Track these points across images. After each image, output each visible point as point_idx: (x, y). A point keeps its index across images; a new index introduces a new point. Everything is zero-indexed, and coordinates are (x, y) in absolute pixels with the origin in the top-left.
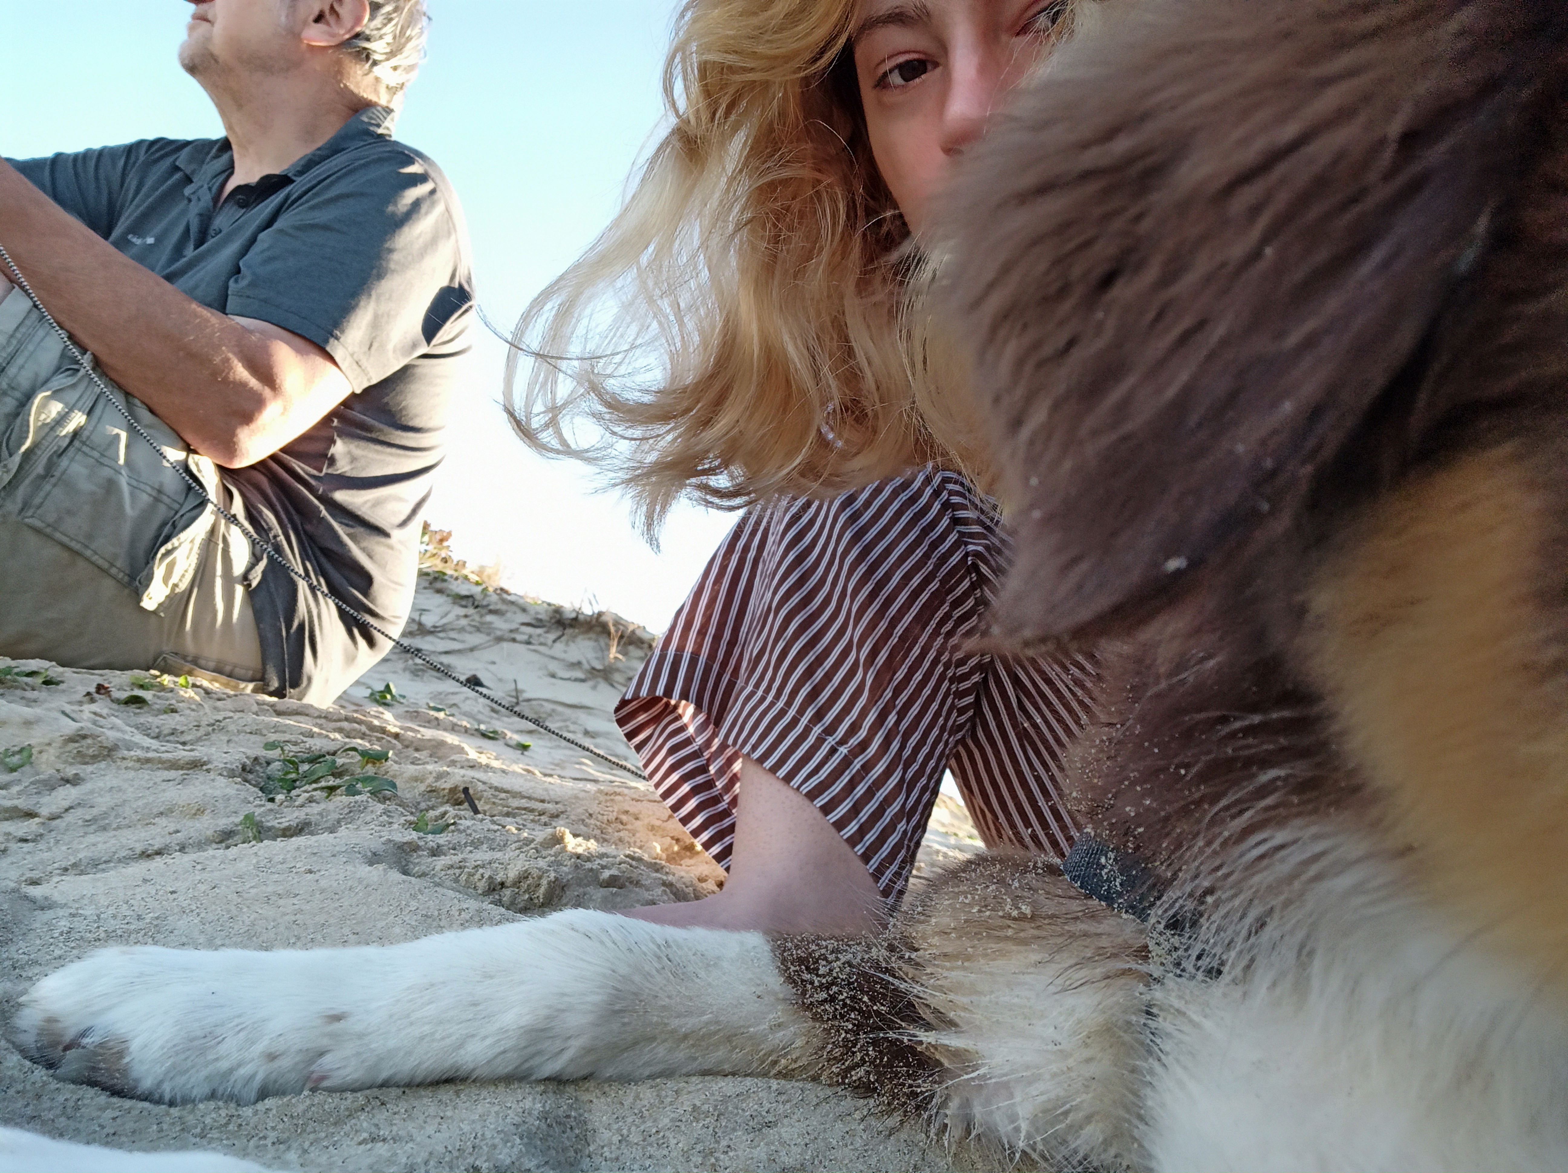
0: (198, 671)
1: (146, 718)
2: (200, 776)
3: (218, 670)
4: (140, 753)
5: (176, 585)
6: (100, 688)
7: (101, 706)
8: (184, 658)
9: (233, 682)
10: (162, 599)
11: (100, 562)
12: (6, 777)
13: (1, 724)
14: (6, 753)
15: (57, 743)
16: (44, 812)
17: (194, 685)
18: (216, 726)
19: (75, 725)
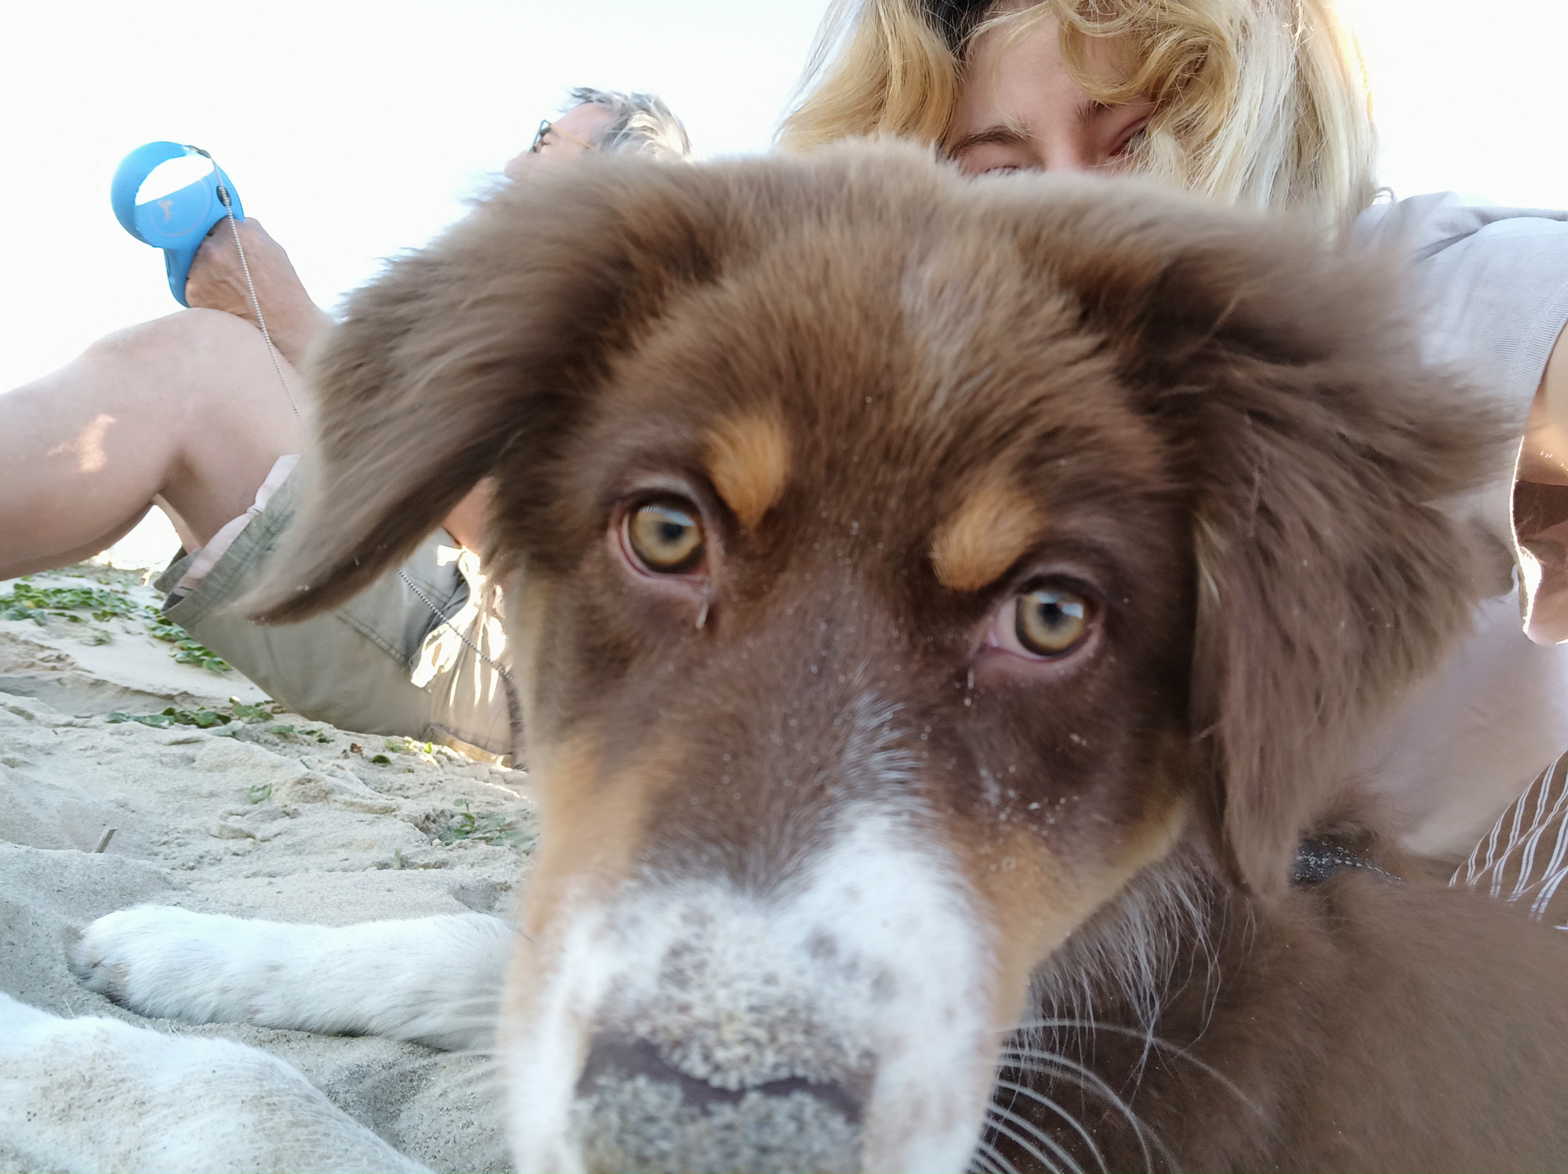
0: (458, 743)
1: (386, 775)
2: (388, 820)
3: (475, 743)
4: (347, 797)
5: (442, 667)
6: (353, 747)
7: (352, 762)
8: (448, 730)
9: (486, 753)
10: (430, 678)
11: (383, 644)
12: (248, 807)
13: (254, 766)
14: (253, 789)
15: (289, 784)
16: (259, 835)
17: (439, 752)
18: (437, 786)
19: (305, 770)
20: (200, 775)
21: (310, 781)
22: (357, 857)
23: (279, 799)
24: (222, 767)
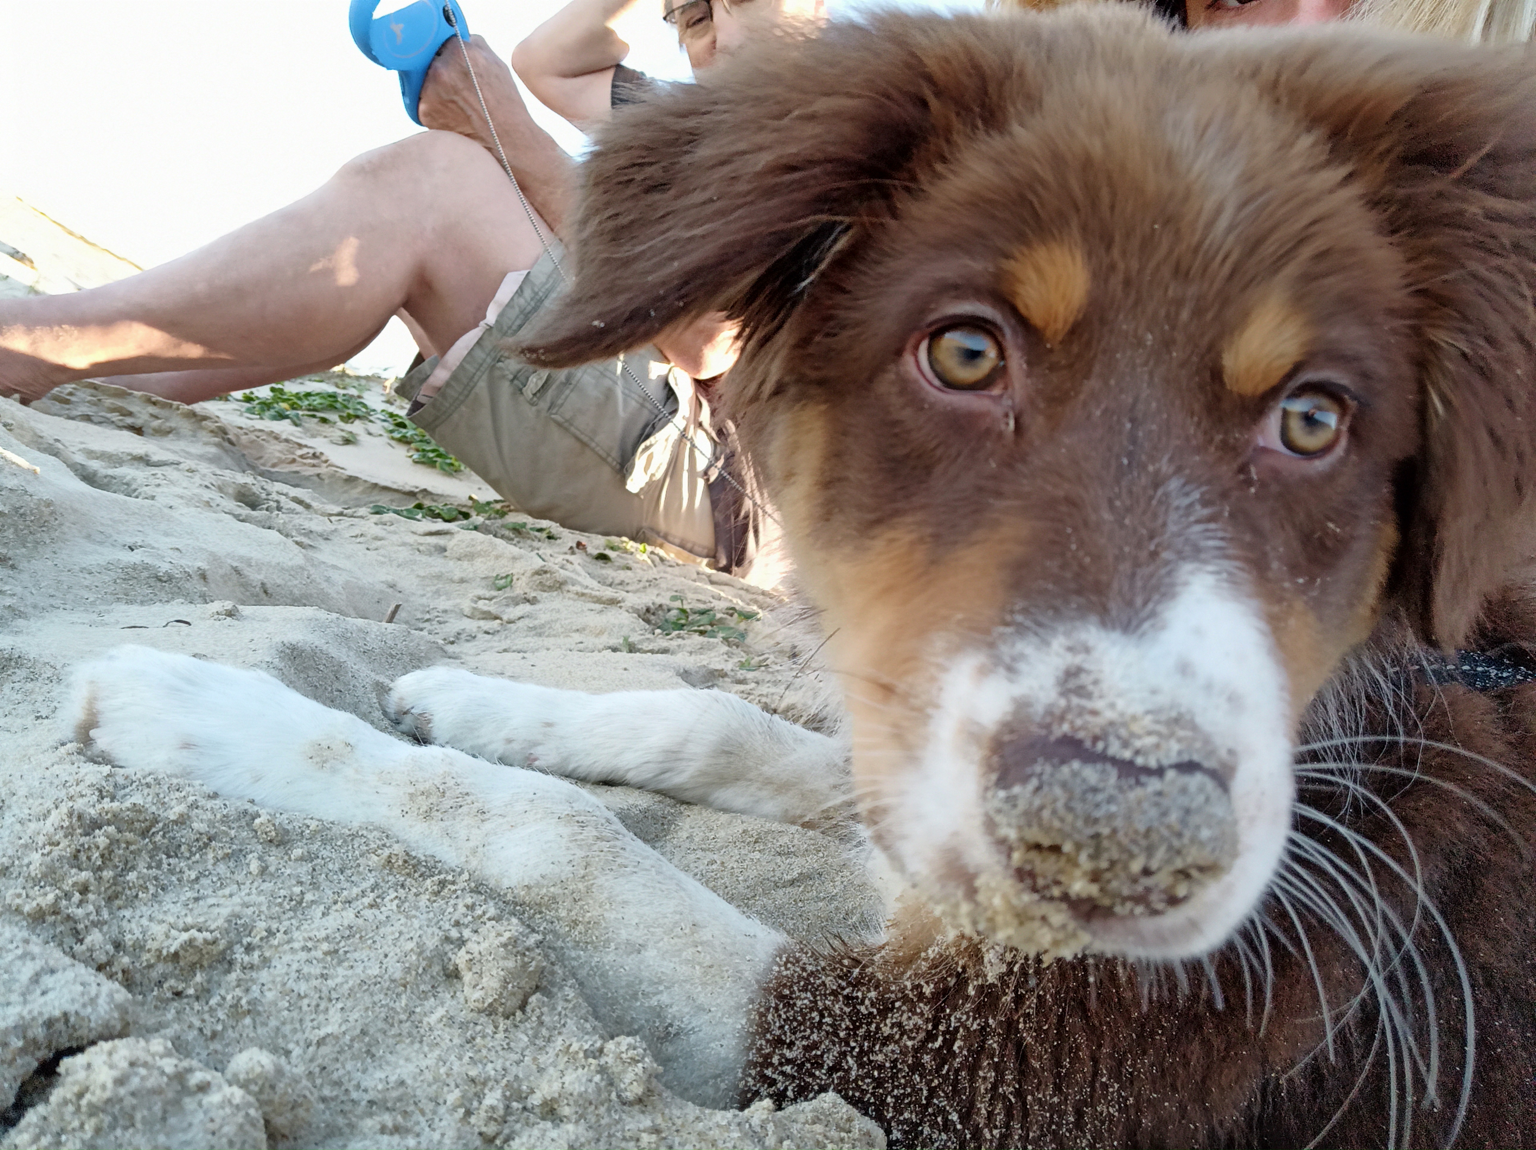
0: (667, 545)
1: (608, 572)
2: (615, 610)
5: (653, 475)
6: (579, 544)
7: (577, 558)
8: (658, 533)
9: (692, 556)
10: (643, 485)
12: (494, 593)
13: (497, 557)
14: (497, 577)
15: (528, 574)
16: (505, 618)
17: (652, 553)
18: (652, 583)
19: (542, 563)
20: (451, 563)
21: (546, 572)
22: (590, 641)
23: (521, 587)
24: (470, 556)
